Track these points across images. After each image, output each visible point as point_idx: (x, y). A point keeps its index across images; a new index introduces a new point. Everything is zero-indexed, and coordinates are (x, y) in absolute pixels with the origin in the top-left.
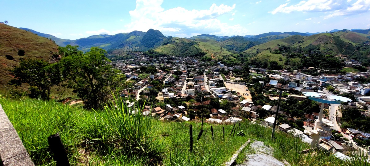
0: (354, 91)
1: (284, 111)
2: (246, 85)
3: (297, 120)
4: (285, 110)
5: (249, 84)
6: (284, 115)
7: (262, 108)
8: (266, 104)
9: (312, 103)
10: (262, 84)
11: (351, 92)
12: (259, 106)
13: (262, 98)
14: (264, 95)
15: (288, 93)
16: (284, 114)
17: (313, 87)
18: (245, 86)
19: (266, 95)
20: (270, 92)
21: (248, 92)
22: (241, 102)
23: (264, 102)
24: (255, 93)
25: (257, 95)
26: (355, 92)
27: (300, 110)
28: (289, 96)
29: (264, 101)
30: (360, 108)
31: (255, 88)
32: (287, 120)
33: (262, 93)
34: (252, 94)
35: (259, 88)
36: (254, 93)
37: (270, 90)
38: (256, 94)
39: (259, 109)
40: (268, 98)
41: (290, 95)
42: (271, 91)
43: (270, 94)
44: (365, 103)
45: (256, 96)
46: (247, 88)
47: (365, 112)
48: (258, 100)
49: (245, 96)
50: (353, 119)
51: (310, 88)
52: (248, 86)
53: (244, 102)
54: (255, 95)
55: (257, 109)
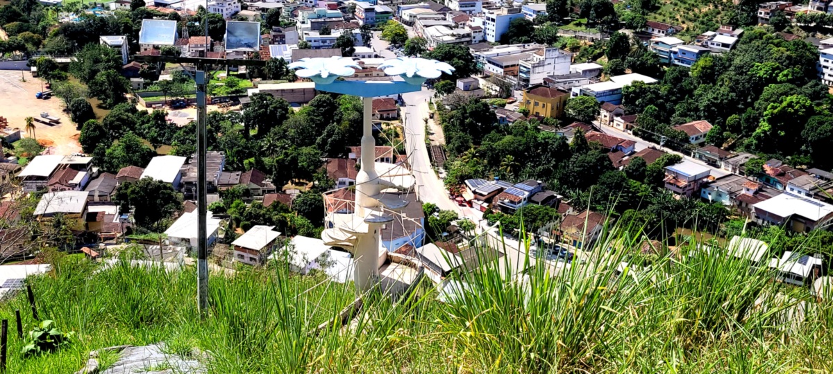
0: (467, 30)
1: (244, 170)
2: (34, 69)
3: (299, 196)
4: (246, 162)
5: (50, 61)
6: (244, 186)
7: (143, 177)
8: (159, 151)
9: (342, 108)
10: (120, 53)
11: (460, 36)
12: (126, 171)
13: (131, 125)
14: (140, 107)
15: (242, 76)
16: (247, 184)
17: (336, 34)
18: (28, 75)
19: (149, 105)
20: (166, 88)
21: (55, 109)
22: (24, 173)
23: (147, 145)
24: (94, 102)
25: (102, 114)
26: (469, 35)
27: (305, 150)
28: (250, 92)
29: (145, 138)
30: (490, 96)
31: (89, 78)
32: (260, 207)
33: (126, 99)
34: (80, 114)
35: (108, 76)
36: (90, 108)
37: (162, 78)
38: (100, 106)
39: (127, 187)
40: (160, 117)
41: (255, 86)
42: (168, 82)
43: (168, 98)
44: (500, 71)
45: (100, 122)
46: (40, 85)
47: (508, 107)
48: (114, 138)
49: (42, 133)
50: (477, 143)
51: (324, 41)
52: (48, 71)
53: (41, 166)
54: (93, 116)
55: (120, 189)
